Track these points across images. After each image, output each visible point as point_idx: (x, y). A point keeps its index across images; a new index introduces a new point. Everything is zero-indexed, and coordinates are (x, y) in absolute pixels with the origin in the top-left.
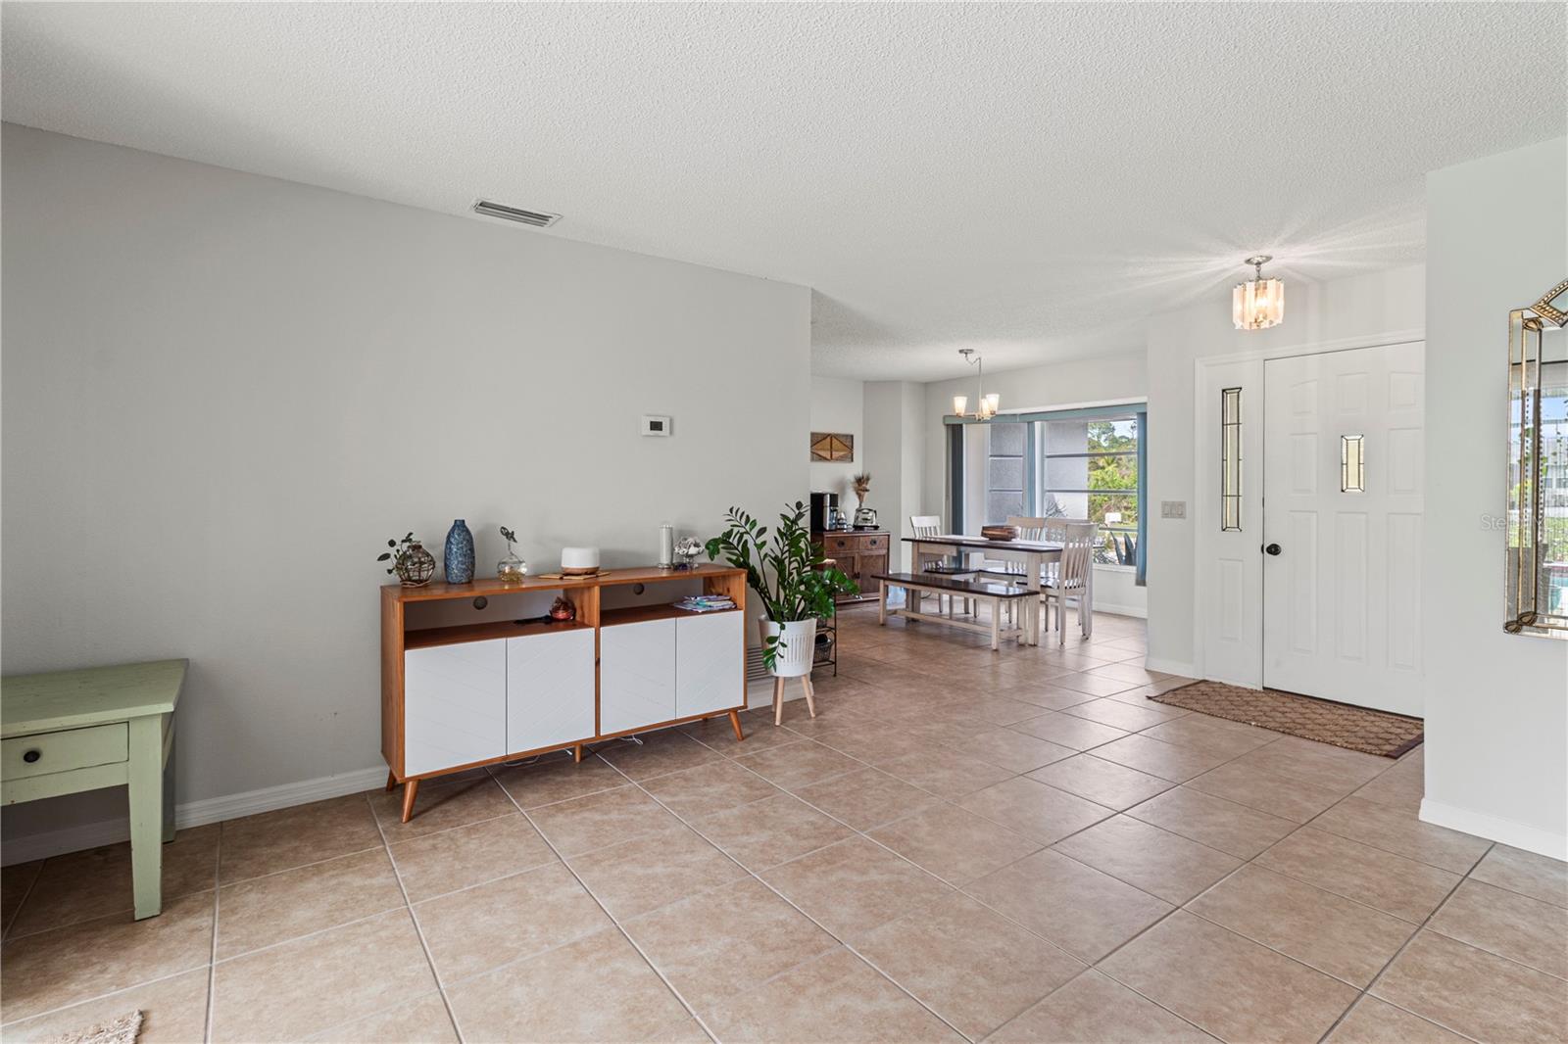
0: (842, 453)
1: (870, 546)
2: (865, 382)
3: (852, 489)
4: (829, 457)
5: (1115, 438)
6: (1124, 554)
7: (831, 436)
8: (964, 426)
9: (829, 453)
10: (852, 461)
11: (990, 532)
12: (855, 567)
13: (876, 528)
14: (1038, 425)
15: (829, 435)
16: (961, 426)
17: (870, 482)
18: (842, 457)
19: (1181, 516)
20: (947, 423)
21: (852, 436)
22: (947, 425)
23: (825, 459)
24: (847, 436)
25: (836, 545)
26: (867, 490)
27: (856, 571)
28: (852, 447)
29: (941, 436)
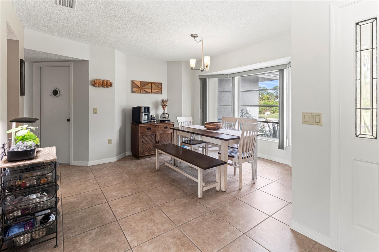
0: (157, 90)
1: (164, 129)
2: (168, 62)
3: (160, 105)
4: (150, 92)
5: (268, 93)
6: (272, 132)
7: (152, 83)
8: (207, 79)
9: (151, 90)
10: (162, 93)
11: (208, 126)
12: (157, 139)
13: (169, 121)
14: (236, 78)
15: (150, 83)
16: (206, 79)
17: (168, 102)
18: (157, 92)
19: (319, 123)
20: (200, 78)
21: (162, 83)
22: (201, 79)
23: (148, 93)
24: (159, 83)
25: (146, 130)
26: (167, 106)
27: (157, 140)
28: (162, 88)
29: (198, 83)
